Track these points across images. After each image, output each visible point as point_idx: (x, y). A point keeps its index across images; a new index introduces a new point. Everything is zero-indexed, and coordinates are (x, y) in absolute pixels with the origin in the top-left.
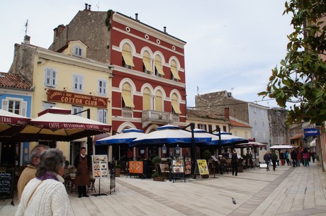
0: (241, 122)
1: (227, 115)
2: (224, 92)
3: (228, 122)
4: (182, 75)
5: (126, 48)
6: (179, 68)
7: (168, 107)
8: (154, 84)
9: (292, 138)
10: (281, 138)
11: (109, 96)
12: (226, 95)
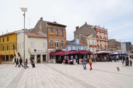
2: (114, 39)
3: (116, 48)
4: (107, 38)
5: (98, 34)
6: (107, 36)
7: (106, 46)
8: (103, 41)
9: (132, 51)
11: (97, 45)
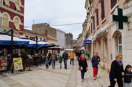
0: (53, 38)
1: (46, 34)
3: (46, 37)
4: (22, 9)
6: (21, 5)
9: (73, 46)
10: (69, 46)
12: (47, 25)
